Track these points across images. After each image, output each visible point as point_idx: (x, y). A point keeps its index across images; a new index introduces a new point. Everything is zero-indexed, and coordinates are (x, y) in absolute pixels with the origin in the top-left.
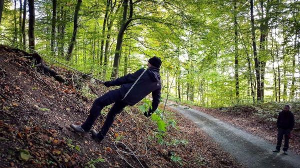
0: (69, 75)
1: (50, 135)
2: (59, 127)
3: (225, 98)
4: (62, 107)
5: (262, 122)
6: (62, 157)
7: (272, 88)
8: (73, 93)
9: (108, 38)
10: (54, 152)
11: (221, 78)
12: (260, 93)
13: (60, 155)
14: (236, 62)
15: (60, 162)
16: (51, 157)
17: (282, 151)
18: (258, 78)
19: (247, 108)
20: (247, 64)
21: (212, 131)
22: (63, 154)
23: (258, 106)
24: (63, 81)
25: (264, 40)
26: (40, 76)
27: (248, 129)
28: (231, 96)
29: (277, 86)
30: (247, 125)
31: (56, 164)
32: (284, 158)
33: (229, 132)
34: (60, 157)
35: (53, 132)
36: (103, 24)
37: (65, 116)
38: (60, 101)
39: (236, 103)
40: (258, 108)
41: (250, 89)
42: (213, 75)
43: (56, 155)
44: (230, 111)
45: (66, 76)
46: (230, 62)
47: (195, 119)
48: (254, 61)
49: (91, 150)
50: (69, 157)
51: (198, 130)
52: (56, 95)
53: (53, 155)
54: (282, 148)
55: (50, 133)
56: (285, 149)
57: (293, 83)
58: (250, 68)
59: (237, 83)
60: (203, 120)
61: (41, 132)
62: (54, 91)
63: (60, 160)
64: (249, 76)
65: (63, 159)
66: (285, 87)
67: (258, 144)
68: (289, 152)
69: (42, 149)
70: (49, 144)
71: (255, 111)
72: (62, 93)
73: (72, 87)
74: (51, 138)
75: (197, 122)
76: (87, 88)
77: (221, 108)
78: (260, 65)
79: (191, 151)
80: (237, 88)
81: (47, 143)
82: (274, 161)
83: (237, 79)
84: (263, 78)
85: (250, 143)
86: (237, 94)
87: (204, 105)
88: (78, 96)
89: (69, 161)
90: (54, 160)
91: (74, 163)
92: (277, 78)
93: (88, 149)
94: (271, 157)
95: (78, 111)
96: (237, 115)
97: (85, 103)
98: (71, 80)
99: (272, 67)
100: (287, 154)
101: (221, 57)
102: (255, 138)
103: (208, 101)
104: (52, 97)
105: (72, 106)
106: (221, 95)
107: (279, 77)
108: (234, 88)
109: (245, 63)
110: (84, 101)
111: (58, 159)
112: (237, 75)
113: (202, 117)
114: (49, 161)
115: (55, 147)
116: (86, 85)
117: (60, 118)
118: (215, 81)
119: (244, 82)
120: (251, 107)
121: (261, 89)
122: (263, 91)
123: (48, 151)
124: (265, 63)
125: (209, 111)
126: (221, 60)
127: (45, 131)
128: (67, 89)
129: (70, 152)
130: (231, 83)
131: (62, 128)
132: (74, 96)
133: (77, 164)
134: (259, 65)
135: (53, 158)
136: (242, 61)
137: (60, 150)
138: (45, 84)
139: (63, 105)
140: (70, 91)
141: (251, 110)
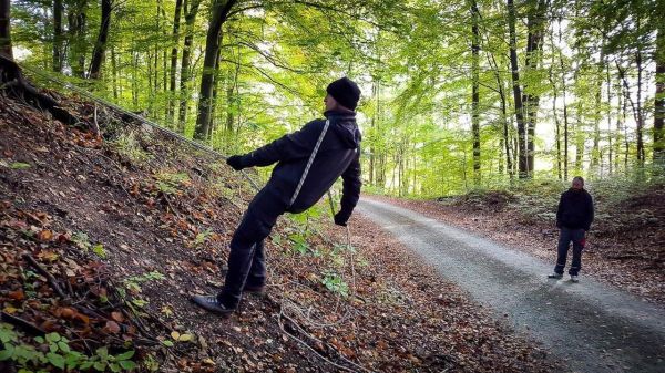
0: (87, 109)
1: (31, 221)
2: (57, 210)
3: (451, 178)
4: (67, 172)
5: (528, 223)
6: (59, 266)
7: (551, 152)
8: (97, 148)
9: (187, 44)
10: (40, 255)
11: (443, 135)
12: (526, 164)
13: (54, 262)
14: (475, 97)
15: (56, 275)
16: (31, 263)
17: (567, 276)
18: (521, 131)
19: (497, 197)
20: (498, 104)
21: (421, 242)
22: (62, 261)
23: (519, 190)
24: (73, 120)
25: (535, 47)
26: (15, 106)
27: (497, 235)
28: (462, 173)
29: (562, 149)
30: (496, 229)
31: (45, 280)
32: (570, 289)
33: (456, 243)
34: (55, 266)
35: (42, 217)
36: (173, 13)
37: (74, 190)
38: (64, 160)
39: (472, 187)
40: (518, 195)
41: (505, 157)
42: (425, 128)
43: (46, 261)
44: (458, 204)
45: (81, 110)
46: (462, 101)
47: (384, 221)
48: (513, 96)
49: (135, 262)
50: (78, 267)
51: (390, 242)
52: (53, 147)
53: (39, 262)
54: (566, 270)
55: (32, 219)
56: (574, 272)
57: (596, 145)
58: (504, 110)
59: (477, 145)
60: (401, 223)
61: (12, 215)
62: (49, 138)
63: (54, 271)
64: (501, 128)
65: (62, 270)
66: (579, 151)
67: (517, 265)
68: (580, 277)
69: (9, 247)
70: (31, 239)
71: (513, 199)
72: (69, 145)
73: (95, 134)
74: (34, 228)
75: (390, 226)
76: (131, 140)
77: (440, 199)
78: (527, 104)
79: (373, 280)
80: (477, 154)
81: (24, 237)
82: (550, 296)
83: (477, 135)
84: (531, 132)
85: (500, 262)
86: (477, 167)
87: (406, 194)
88: (109, 153)
89: (78, 274)
90: (40, 271)
91: (89, 279)
92: (562, 130)
93: (130, 260)
94: (543, 288)
95: (107, 183)
96: (476, 210)
97: (125, 170)
98: (92, 119)
99: (551, 106)
100: (577, 282)
101: (442, 88)
102: (512, 252)
103: (416, 188)
104: (44, 149)
105: (92, 173)
106: (442, 172)
107: (566, 128)
108: (469, 156)
109: (495, 101)
110: (123, 165)
111: (49, 269)
112: (475, 127)
113: (400, 216)
114: (26, 273)
115: (43, 246)
116: (127, 134)
117: (61, 193)
118: (428, 141)
119: (491, 143)
120: (504, 193)
121: (526, 155)
122: (531, 159)
123: (25, 252)
124: (537, 99)
125: (415, 204)
126: (442, 95)
127: (20, 214)
128: (82, 139)
129: (82, 259)
130: (463, 144)
131: (66, 213)
132: (98, 152)
133: (98, 282)
134: (525, 103)
135: (36, 267)
136: (487, 96)
137: (56, 253)
138: (26, 122)
139: (69, 169)
140: (88, 143)
141: (505, 200)
